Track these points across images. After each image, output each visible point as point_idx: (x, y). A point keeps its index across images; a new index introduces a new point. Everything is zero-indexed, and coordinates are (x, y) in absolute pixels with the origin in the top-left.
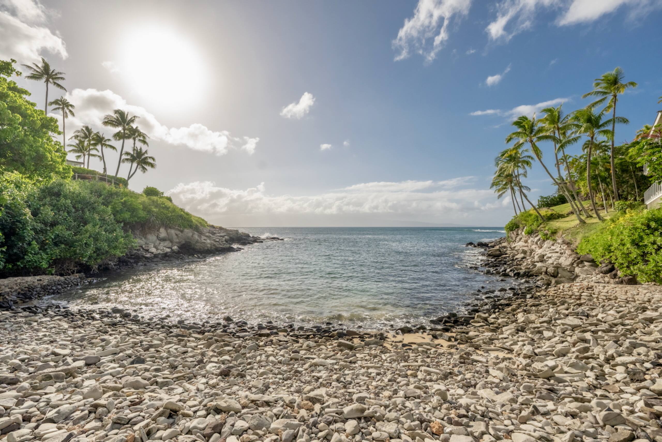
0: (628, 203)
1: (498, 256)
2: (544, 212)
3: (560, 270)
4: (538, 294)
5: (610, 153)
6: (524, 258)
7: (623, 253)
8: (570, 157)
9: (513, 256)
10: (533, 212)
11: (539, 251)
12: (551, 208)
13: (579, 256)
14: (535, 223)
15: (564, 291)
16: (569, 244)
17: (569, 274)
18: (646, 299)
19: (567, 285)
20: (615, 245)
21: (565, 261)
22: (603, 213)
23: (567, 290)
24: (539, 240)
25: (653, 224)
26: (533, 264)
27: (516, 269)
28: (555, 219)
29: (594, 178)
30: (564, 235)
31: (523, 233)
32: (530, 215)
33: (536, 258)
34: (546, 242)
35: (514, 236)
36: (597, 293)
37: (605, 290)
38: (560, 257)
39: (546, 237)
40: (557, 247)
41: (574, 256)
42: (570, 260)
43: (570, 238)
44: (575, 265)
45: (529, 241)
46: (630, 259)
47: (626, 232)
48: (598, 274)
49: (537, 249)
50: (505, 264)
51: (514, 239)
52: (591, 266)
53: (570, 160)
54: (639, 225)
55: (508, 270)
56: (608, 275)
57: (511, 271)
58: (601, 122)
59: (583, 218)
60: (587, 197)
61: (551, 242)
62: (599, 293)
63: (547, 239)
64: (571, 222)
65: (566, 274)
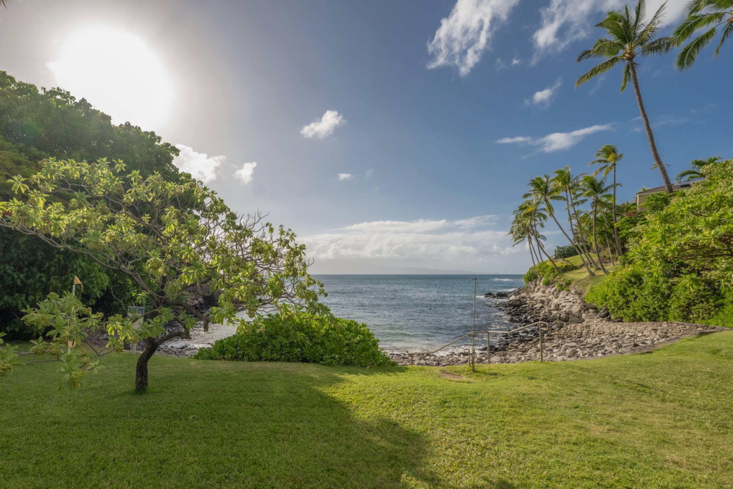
1: (519, 306)
2: (560, 263)
3: (570, 316)
4: (553, 333)
6: (542, 307)
7: (614, 301)
8: (581, 212)
9: (532, 306)
10: (549, 263)
11: (555, 301)
12: (566, 259)
13: (585, 304)
14: (552, 274)
15: (570, 330)
16: (580, 294)
17: (577, 319)
18: (621, 332)
20: (610, 295)
21: (575, 309)
22: (608, 266)
23: (573, 329)
24: (556, 290)
25: (633, 280)
26: (550, 312)
27: (535, 316)
28: (570, 270)
29: (601, 233)
30: (576, 286)
31: (541, 284)
32: (547, 266)
33: (553, 307)
34: (561, 293)
35: (532, 286)
36: (592, 330)
37: (597, 328)
38: (572, 306)
39: (562, 288)
40: (571, 298)
41: (581, 304)
42: (579, 308)
43: (581, 288)
44: (582, 312)
45: (547, 292)
46: (618, 306)
47: (616, 285)
48: (599, 318)
49: (554, 299)
50: (526, 313)
51: (533, 289)
52: (594, 312)
53: (582, 215)
54: (624, 280)
55: (529, 317)
56: (605, 319)
57: (531, 318)
58: (603, 188)
59: (593, 270)
61: (566, 293)
62: (594, 329)
63: (563, 290)
64: (583, 274)
65: (575, 319)
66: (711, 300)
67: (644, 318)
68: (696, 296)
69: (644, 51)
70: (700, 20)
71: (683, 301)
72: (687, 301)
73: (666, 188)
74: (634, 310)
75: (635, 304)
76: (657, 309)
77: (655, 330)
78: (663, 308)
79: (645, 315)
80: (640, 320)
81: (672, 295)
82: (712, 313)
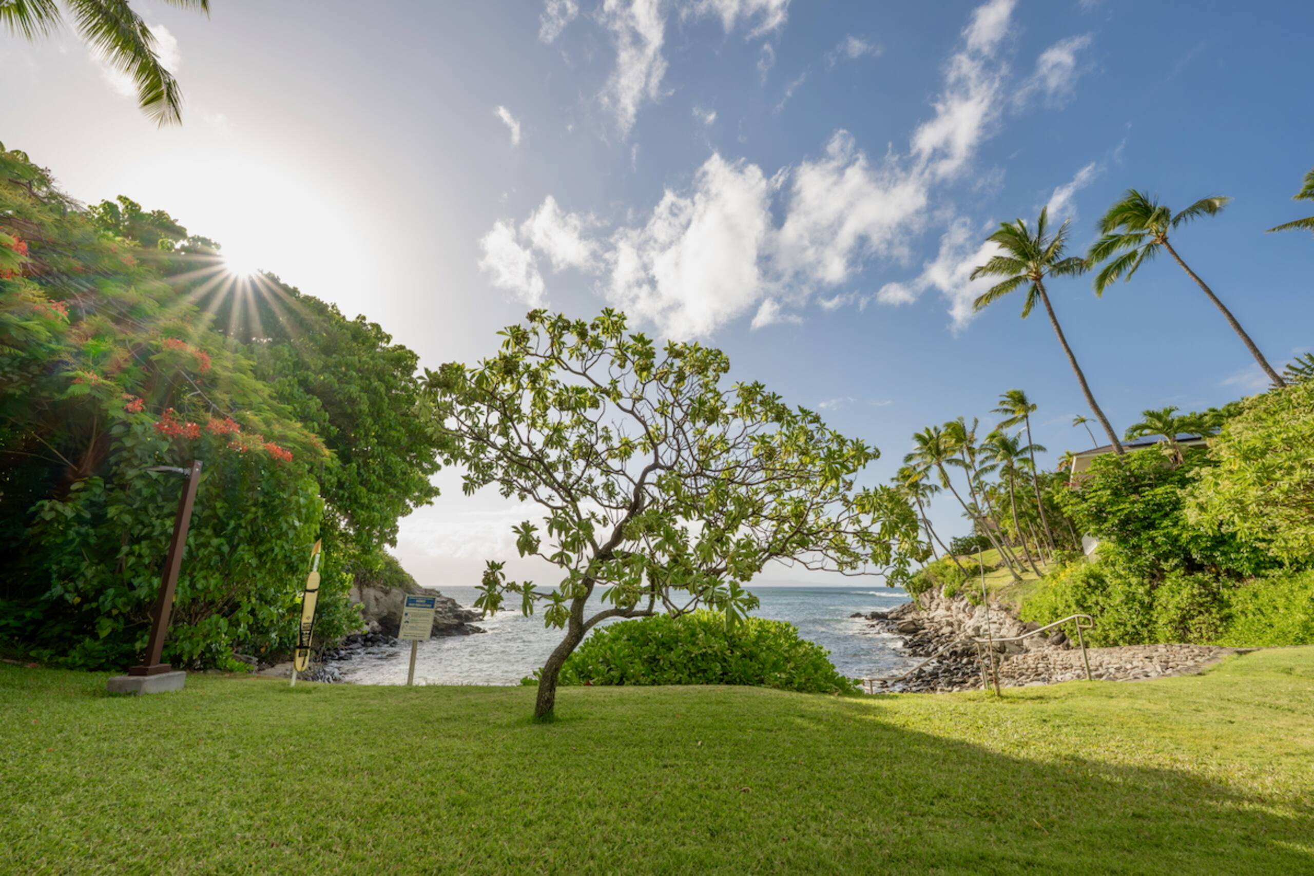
0: (1066, 552)
1: (914, 631)
2: (964, 561)
3: (1006, 644)
5: (1033, 483)
6: (952, 633)
9: (936, 631)
10: (949, 561)
11: (970, 623)
12: (972, 556)
13: (1023, 624)
14: (956, 580)
15: (1018, 664)
16: (1007, 610)
17: (1018, 646)
19: (1021, 657)
21: (1009, 633)
22: (1040, 565)
24: (967, 605)
25: (1092, 582)
26: (970, 639)
28: (982, 573)
29: (1020, 515)
30: (999, 598)
31: (942, 596)
32: (947, 567)
34: (976, 609)
35: (926, 600)
38: (1000, 629)
39: (976, 601)
40: (993, 616)
41: (1017, 624)
42: (1015, 630)
43: (1007, 601)
45: (953, 608)
47: (1068, 591)
48: (1052, 645)
49: (967, 619)
50: (931, 641)
51: (928, 604)
52: (1041, 636)
53: (987, 488)
54: (1079, 583)
55: (938, 649)
56: (1060, 646)
57: (944, 650)
58: (1019, 449)
59: (1018, 572)
60: (1017, 543)
61: (984, 609)
63: (978, 604)
64: (1003, 579)
65: (1013, 648)
66: (1214, 610)
67: (1121, 642)
68: (1192, 604)
69: (1051, 271)
70: (1119, 240)
71: (1174, 614)
72: (1179, 612)
73: (1115, 448)
74: (1104, 630)
75: (1104, 621)
76: (1138, 627)
77: (1150, 658)
78: (1146, 626)
79: (1122, 638)
80: (1116, 644)
81: (1155, 604)
82: (1221, 629)
